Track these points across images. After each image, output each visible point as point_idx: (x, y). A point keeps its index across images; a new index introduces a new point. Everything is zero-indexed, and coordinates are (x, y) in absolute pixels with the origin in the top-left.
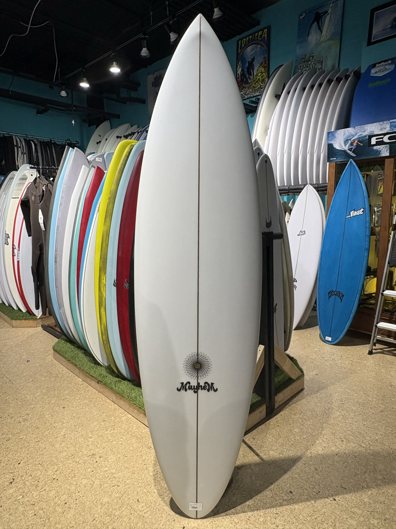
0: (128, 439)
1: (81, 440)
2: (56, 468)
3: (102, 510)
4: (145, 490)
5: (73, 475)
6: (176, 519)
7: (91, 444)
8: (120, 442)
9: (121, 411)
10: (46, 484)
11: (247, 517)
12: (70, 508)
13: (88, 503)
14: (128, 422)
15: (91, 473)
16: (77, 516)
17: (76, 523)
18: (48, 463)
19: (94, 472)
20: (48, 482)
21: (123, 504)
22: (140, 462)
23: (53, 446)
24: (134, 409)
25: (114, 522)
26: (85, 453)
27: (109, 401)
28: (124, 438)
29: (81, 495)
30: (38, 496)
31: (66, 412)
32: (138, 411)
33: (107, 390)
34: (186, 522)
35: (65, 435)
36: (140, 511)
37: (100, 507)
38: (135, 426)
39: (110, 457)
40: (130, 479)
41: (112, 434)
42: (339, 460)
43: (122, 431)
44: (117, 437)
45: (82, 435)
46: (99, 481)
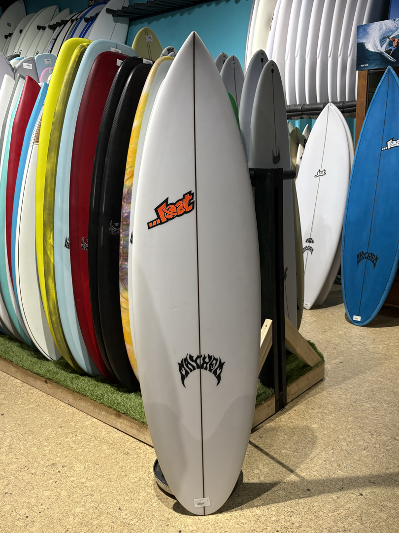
0: (96, 446)
1: (33, 449)
2: (6, 481)
3: (75, 521)
4: (127, 498)
5: (30, 488)
6: (169, 524)
7: (49, 454)
8: (87, 450)
9: (82, 414)
11: (257, 517)
12: (34, 521)
13: (57, 515)
14: (93, 427)
15: (54, 485)
16: (44, 529)
19: (58, 482)
21: (101, 513)
22: (116, 469)
24: (100, 409)
25: (93, 531)
26: (42, 463)
27: (63, 404)
28: (92, 444)
29: (46, 508)
31: (7, 420)
32: (107, 412)
33: (60, 390)
34: (183, 526)
35: (10, 445)
36: (124, 519)
37: (71, 518)
38: (103, 430)
39: (76, 466)
40: (107, 487)
41: (74, 442)
42: (367, 455)
43: (87, 437)
44: (82, 444)
45: (34, 444)
46: (66, 492)
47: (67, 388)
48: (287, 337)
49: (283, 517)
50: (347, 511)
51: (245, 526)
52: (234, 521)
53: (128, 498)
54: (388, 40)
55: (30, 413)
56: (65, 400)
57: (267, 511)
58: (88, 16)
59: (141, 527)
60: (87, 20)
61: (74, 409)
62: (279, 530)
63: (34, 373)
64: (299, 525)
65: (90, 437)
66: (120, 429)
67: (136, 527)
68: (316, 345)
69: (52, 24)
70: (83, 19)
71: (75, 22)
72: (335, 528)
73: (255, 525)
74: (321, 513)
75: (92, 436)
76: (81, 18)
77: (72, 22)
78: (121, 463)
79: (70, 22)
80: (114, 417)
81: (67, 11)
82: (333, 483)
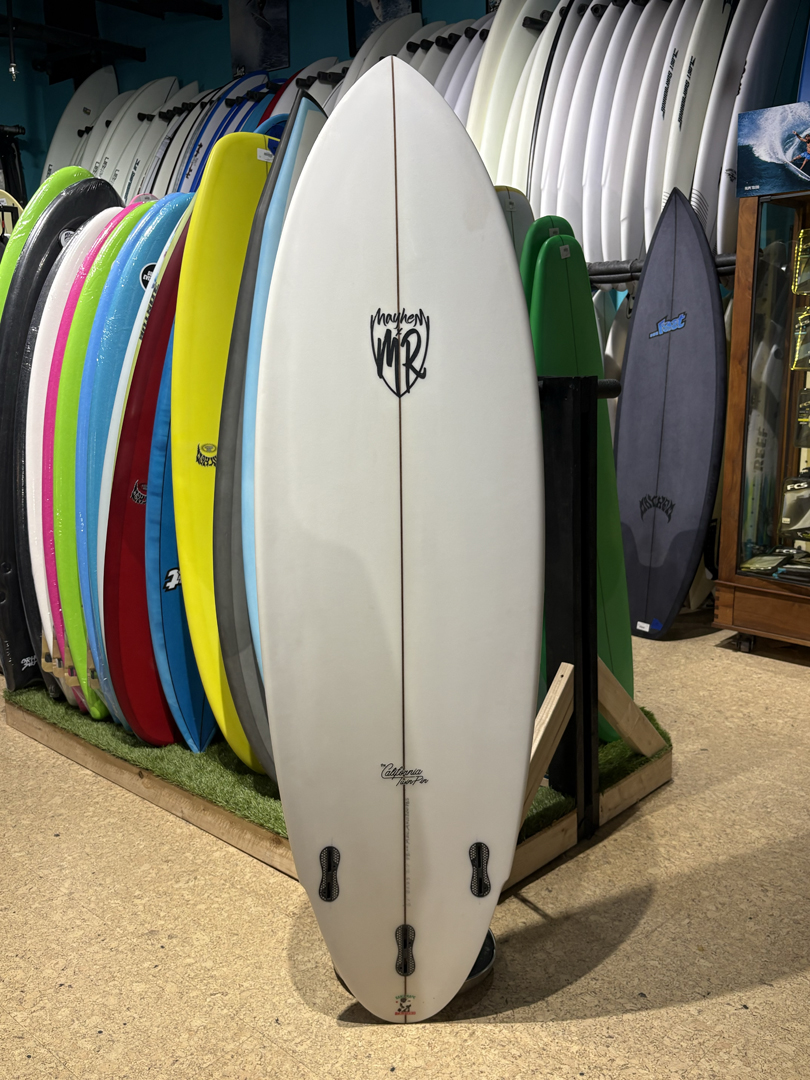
0: (234, 898)
1: (114, 902)
2: (62, 963)
3: (192, 1043)
4: (290, 1000)
5: (107, 976)
6: (372, 1053)
7: (144, 912)
8: (216, 906)
9: (207, 838)
10: (42, 996)
12: (113, 1041)
13: (156, 1029)
14: (228, 862)
15: (153, 971)
16: (133, 1056)
17: (132, 1068)
18: (38, 954)
19: (157, 970)
20: (49, 991)
21: (240, 1029)
22: (272, 945)
23: (45, 917)
24: (242, 830)
25: (226, 1064)
26: (131, 928)
27: (172, 818)
28: (226, 895)
29: (135, 1015)
30: (28, 1020)
31: (66, 845)
32: (255, 834)
33: (165, 792)
34: (398, 1059)
35: (71, 893)
36: (286, 1041)
37: (185, 1036)
38: (248, 870)
39: (194, 937)
40: (252, 979)
41: (192, 890)
42: (756, 930)
43: (217, 881)
44: (206, 895)
45: (116, 893)
46: (175, 986)
47: (180, 786)
48: (600, 698)
49: (592, 1046)
50: (717, 1038)
51: (519, 1061)
52: (496, 1052)
53: (294, 1001)
54: (797, 140)
55: (110, 833)
56: (176, 810)
57: (561, 1034)
58: (232, 96)
59: (318, 1058)
60: (230, 103)
61: (192, 827)
62: (585, 1071)
63: (118, 757)
64: (623, 1063)
65: (222, 882)
66: (279, 868)
67: (308, 1057)
68: (656, 717)
69: (165, 110)
70: (224, 103)
71: (208, 106)
72: (695, 1072)
73: (539, 1061)
74: (667, 1041)
75: (225, 881)
76: (219, 100)
77: (203, 106)
78: (280, 933)
79: (198, 107)
80: (268, 845)
81: (194, 86)
82: (691, 983)
